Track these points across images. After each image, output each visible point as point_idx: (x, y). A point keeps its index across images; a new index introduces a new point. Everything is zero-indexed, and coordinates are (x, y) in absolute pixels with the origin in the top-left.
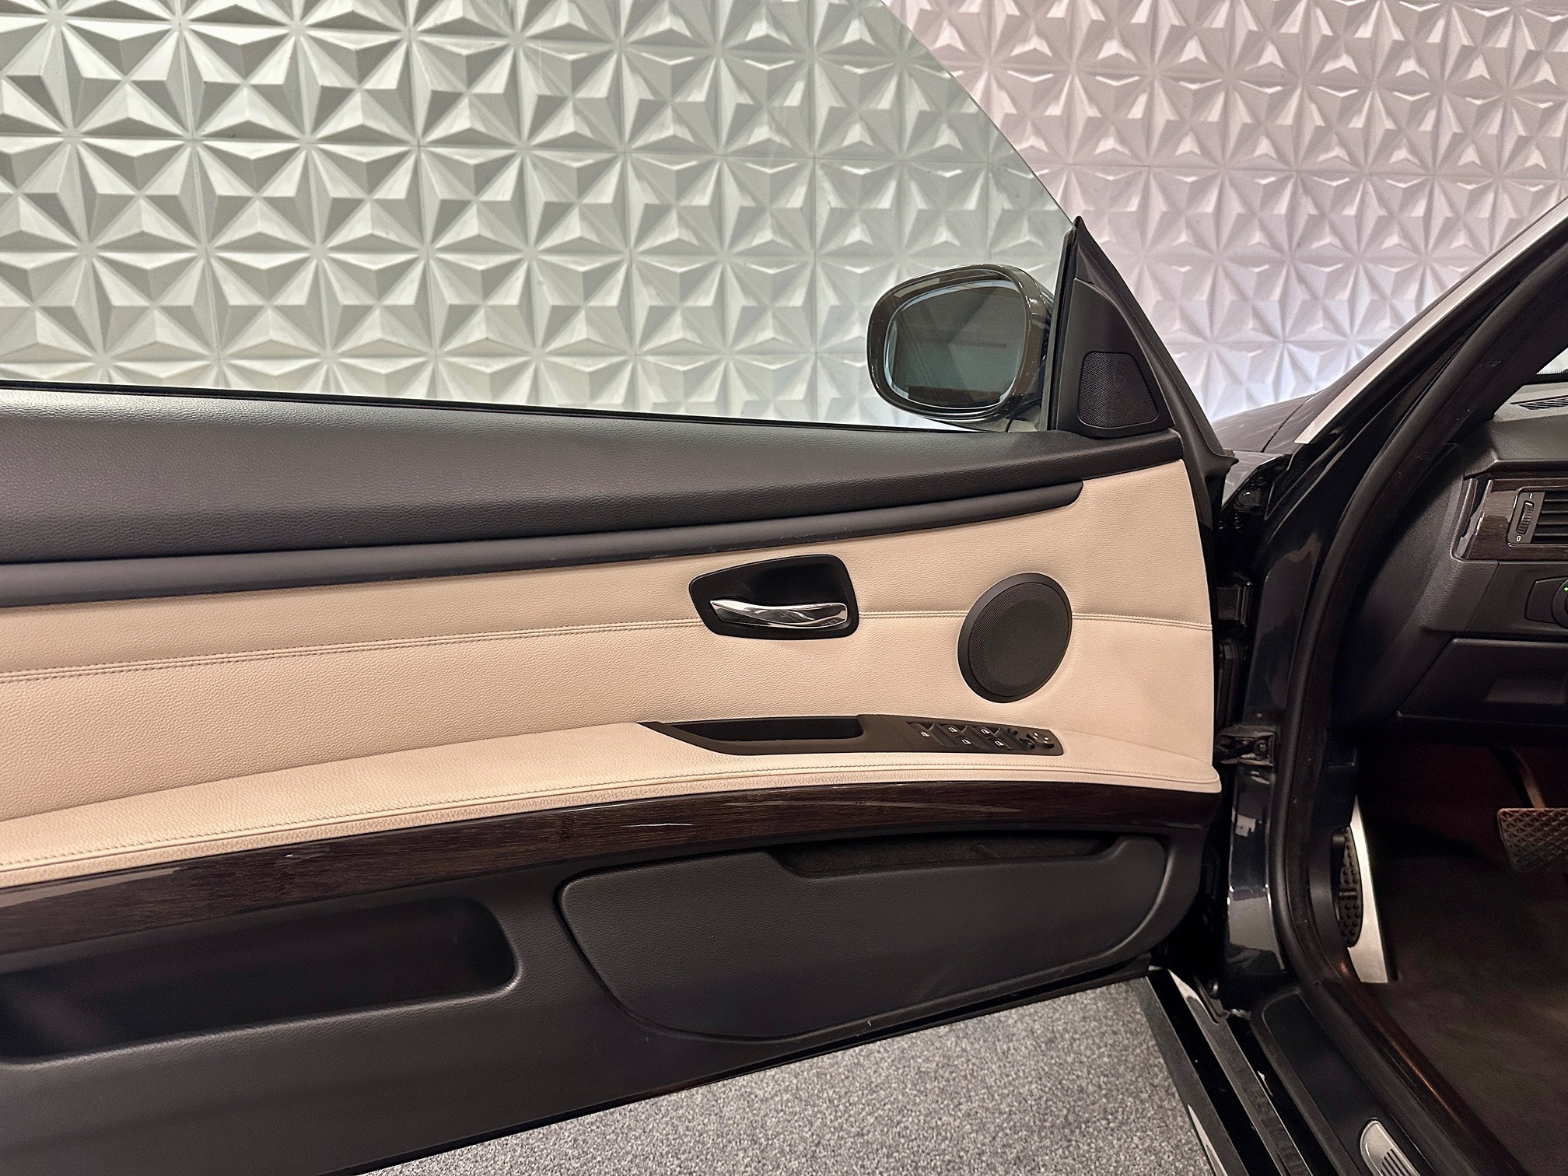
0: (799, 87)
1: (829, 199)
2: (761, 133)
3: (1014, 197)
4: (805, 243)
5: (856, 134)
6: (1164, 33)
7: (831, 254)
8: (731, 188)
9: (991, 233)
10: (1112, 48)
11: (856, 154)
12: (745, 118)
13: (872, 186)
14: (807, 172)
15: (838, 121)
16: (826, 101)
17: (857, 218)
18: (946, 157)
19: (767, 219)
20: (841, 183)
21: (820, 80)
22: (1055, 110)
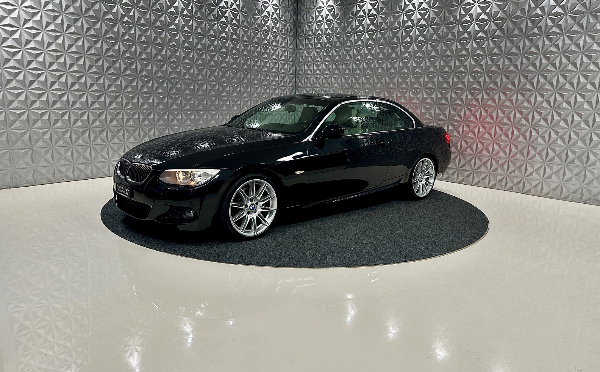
0: (135, 65)
1: (140, 84)
2: (128, 72)
3: (172, 84)
4: (137, 91)
5: (144, 73)
6: (195, 59)
7: (141, 93)
8: (123, 81)
9: (168, 91)
10: (187, 61)
11: (145, 76)
12: (125, 69)
13: (148, 82)
14: (136, 79)
15: (141, 71)
16: (139, 67)
17: (145, 87)
18: (160, 77)
19: (130, 87)
20: (142, 81)
21: (138, 63)
22: (178, 71)
